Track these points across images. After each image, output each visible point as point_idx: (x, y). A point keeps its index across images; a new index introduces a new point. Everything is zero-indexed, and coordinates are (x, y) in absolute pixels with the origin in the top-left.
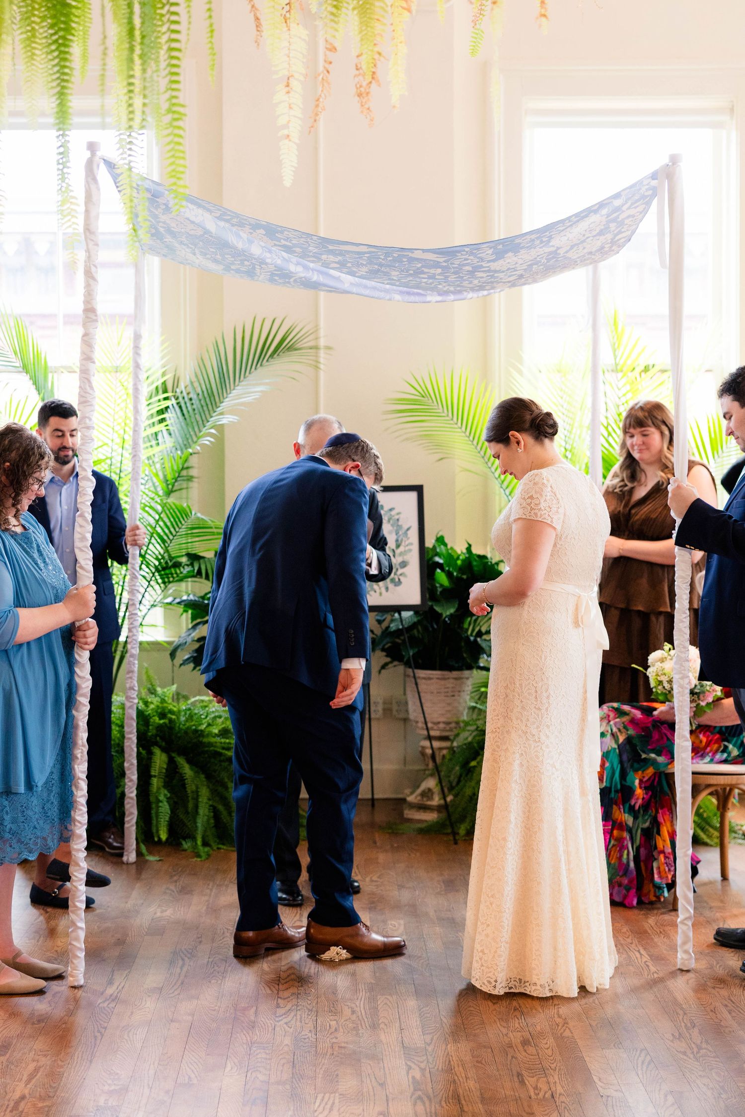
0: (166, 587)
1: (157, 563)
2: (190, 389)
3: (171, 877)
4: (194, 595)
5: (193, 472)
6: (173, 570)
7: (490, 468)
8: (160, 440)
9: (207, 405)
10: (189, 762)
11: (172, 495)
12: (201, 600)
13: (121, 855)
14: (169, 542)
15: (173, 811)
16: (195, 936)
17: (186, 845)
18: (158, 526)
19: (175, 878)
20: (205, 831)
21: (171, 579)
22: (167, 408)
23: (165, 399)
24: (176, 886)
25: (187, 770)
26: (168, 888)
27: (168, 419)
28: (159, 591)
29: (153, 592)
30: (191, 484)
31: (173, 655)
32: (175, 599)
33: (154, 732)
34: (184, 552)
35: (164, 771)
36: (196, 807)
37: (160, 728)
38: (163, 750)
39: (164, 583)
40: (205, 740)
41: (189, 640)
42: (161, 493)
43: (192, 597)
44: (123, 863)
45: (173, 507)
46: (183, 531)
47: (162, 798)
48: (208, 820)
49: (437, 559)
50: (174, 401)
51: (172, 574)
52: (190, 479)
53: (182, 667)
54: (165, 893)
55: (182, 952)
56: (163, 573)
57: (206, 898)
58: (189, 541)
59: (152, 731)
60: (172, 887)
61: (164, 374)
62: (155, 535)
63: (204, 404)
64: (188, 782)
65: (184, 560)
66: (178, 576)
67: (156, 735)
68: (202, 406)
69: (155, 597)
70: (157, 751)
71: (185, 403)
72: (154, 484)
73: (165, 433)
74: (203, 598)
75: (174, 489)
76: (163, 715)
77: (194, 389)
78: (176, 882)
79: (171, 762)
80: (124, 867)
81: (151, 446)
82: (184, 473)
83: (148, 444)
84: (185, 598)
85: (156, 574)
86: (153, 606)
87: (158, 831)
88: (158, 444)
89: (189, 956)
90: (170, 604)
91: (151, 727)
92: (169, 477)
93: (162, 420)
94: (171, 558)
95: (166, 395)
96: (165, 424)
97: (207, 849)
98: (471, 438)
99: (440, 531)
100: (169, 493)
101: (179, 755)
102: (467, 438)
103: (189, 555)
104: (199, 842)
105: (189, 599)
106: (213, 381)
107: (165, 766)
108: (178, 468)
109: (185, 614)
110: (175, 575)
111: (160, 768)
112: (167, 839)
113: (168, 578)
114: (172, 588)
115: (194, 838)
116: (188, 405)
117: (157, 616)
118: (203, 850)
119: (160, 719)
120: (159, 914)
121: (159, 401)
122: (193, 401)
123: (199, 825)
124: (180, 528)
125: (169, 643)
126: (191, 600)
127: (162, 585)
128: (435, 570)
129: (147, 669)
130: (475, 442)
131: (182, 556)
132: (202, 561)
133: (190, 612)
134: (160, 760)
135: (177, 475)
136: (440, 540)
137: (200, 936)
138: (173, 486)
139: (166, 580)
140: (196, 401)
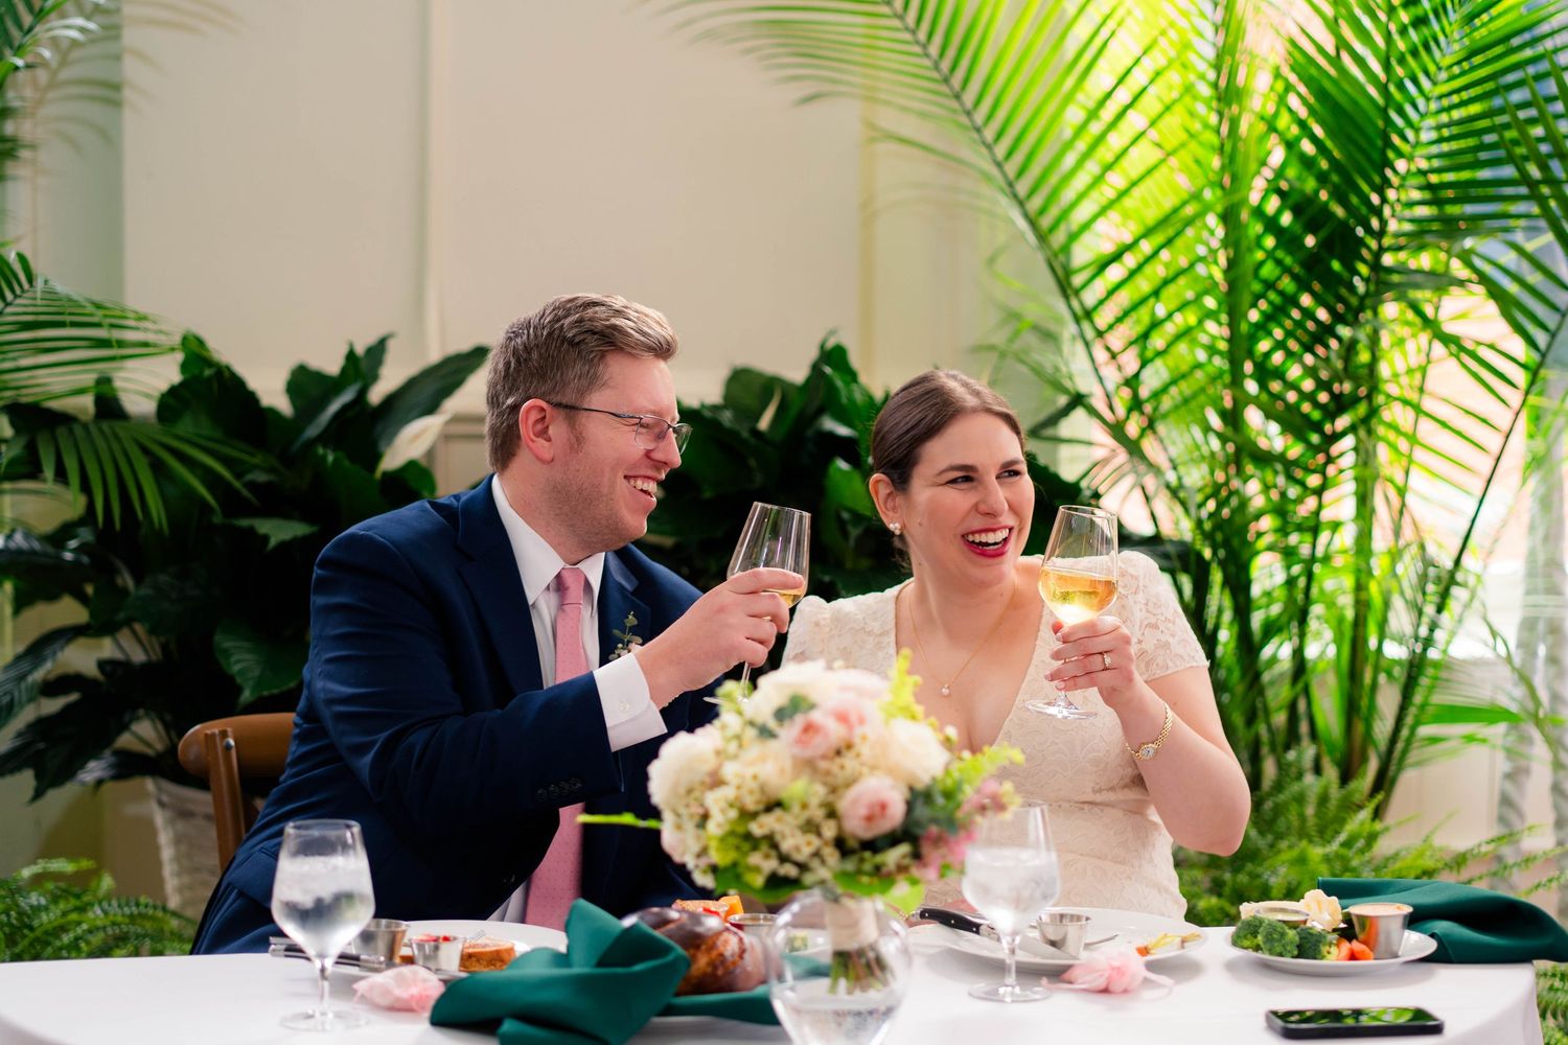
4: (27, 535)
7: (978, 130)
12: (50, 550)
43: (19, 539)
49: (830, 425)
98: (922, 36)
99: (832, 333)
102: (907, 36)
105: (12, 545)
126: (20, 552)
128: (827, 461)
130: (934, 50)
132: (61, 432)
136: (833, 357)
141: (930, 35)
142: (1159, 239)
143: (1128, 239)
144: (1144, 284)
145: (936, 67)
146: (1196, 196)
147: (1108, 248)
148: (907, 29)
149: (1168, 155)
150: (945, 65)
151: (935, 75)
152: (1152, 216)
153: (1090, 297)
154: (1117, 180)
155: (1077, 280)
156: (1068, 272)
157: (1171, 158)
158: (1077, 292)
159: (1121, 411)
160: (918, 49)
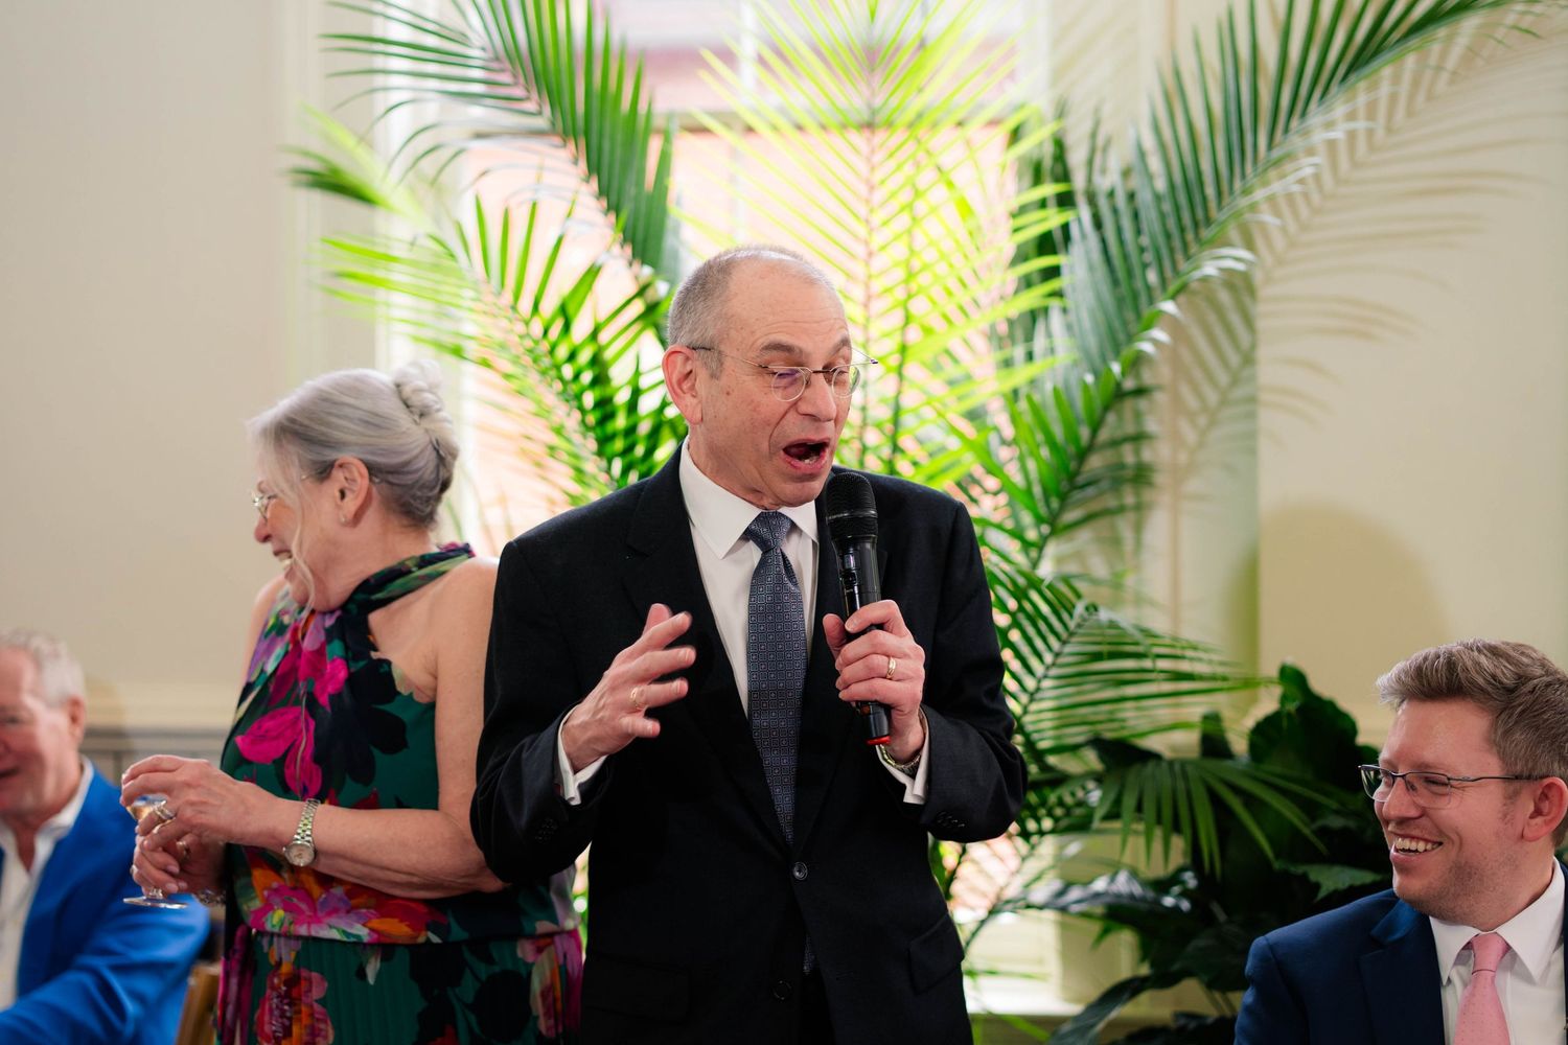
0: (1033, 847)
4: (1134, 874)
8: (1039, 343)
9: (1182, 230)
12: (1150, 894)
27: (1064, 271)
32: (1067, 887)
43: (1123, 884)
63: (1172, 223)
65: (1091, 760)
66: (1067, 814)
68: (1168, 236)
69: (1001, 880)
74: (1162, 886)
81: (1010, 362)
84: (1100, 885)
86: (994, 911)
88: (1030, 356)
93: (1052, 273)
103: (1097, 743)
105: (1114, 889)
108: (1072, 438)
110: (1058, 812)
113: (1038, 820)
114: (1053, 851)
126: (1118, 896)
131: (1077, 747)
139: (1031, 825)
140: (1149, 216)
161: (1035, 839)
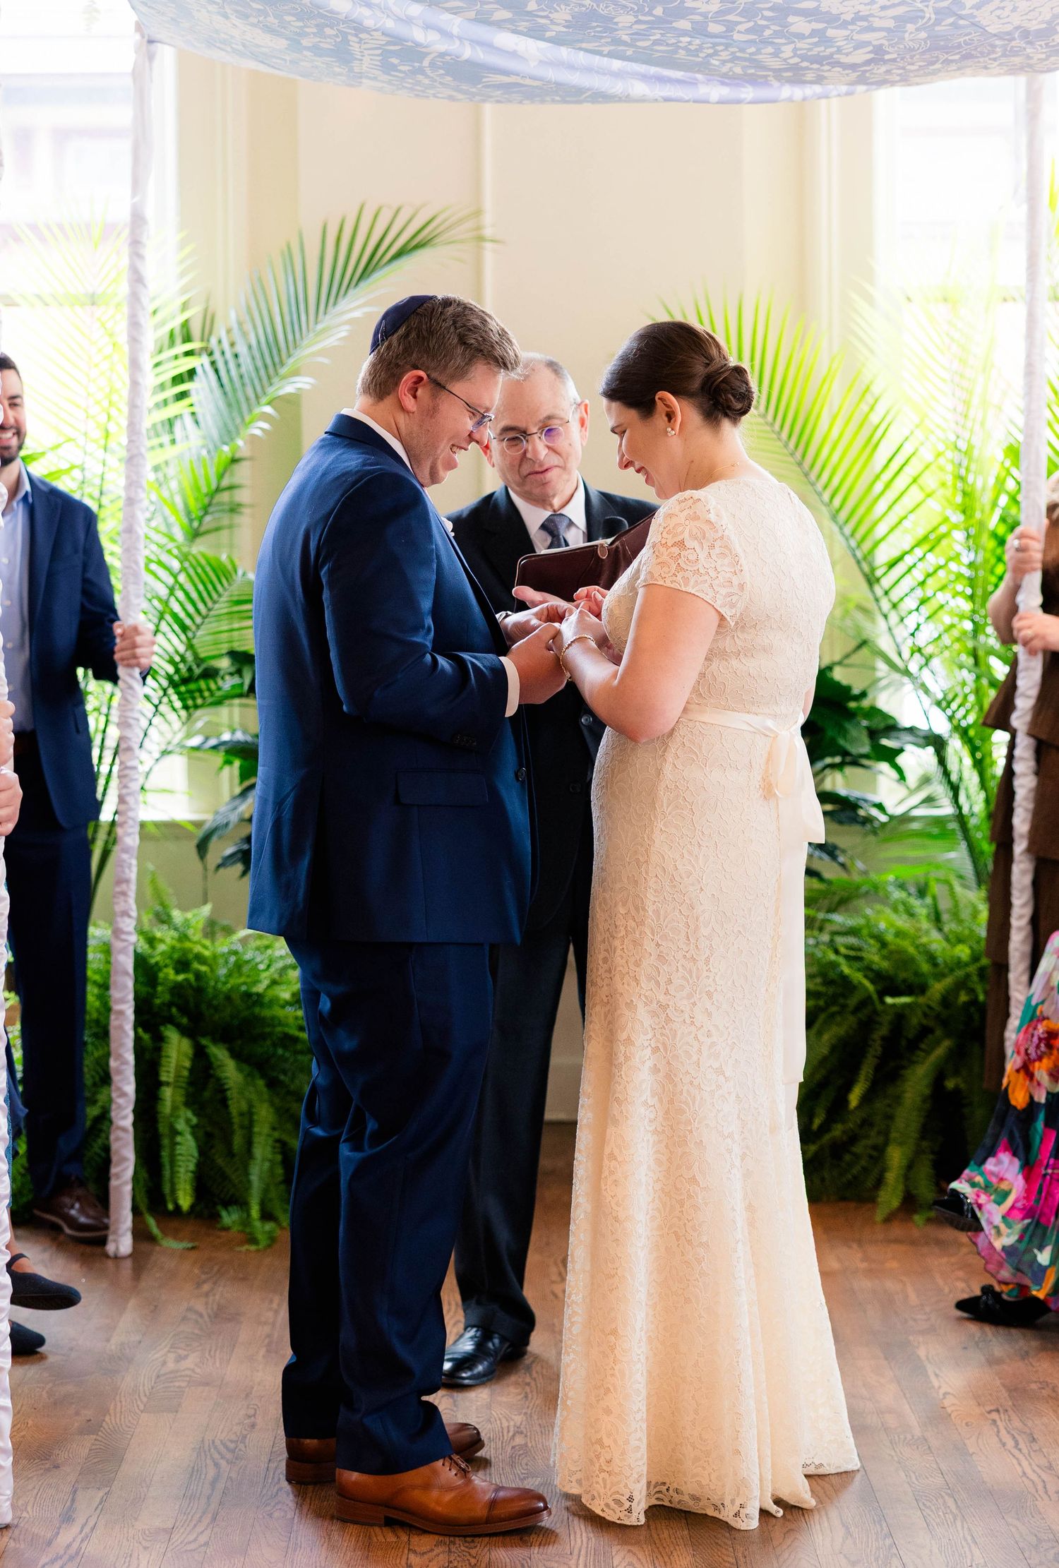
0: (190, 716)
1: (171, 670)
2: (236, 335)
3: (199, 1285)
4: (244, 732)
5: (243, 496)
6: (202, 684)
7: (813, 484)
8: (178, 433)
9: (266, 367)
10: (235, 1055)
11: (199, 540)
13: (103, 1242)
14: (194, 628)
15: (203, 1151)
16: (243, 1412)
17: (229, 1218)
18: (172, 599)
19: (206, 1287)
20: (266, 1191)
21: (199, 701)
22: (192, 373)
23: (188, 353)
24: (207, 1304)
25: (230, 1070)
26: (189, 1309)
27: (193, 393)
28: (177, 724)
29: (165, 727)
30: (238, 519)
31: (202, 847)
32: (207, 739)
33: (167, 997)
34: (225, 648)
35: (186, 1073)
36: (249, 1143)
37: (177, 989)
38: (184, 1032)
39: (186, 707)
40: (266, 1013)
41: (234, 818)
42: (179, 536)
43: (239, 736)
44: (107, 1256)
45: (203, 562)
46: (221, 607)
47: (181, 1125)
48: (271, 1170)
50: (205, 360)
51: (200, 691)
52: (234, 509)
53: (222, 870)
54: (184, 1319)
55: (216, 1448)
56: (183, 689)
57: (267, 1329)
58: (236, 626)
59: (162, 996)
60: (199, 1305)
61: (185, 306)
62: (168, 617)
63: (260, 364)
64: (233, 1094)
65: (224, 664)
66: (212, 694)
67: (170, 1005)
68: (257, 370)
69: (169, 736)
70: (172, 1035)
71: (226, 363)
72: (165, 519)
73: (188, 420)
75: (203, 529)
76: (182, 965)
77: (244, 334)
78: (207, 1295)
79: (200, 1054)
80: (110, 1263)
81: (161, 445)
82: (225, 497)
83: (155, 442)
84: (226, 737)
85: (171, 691)
86: (165, 753)
87: (173, 1191)
88: (173, 442)
89: (229, 1456)
90: (197, 748)
91: (160, 989)
92: (193, 505)
93: (182, 395)
94: (199, 661)
95: (188, 347)
96: (186, 402)
97: (269, 1226)
100: (195, 534)
101: (215, 1041)
102: (768, 428)
103: (233, 654)
104: (255, 1212)
105: (234, 739)
106: (278, 320)
107: (187, 1064)
108: (208, 485)
109: (227, 769)
110: (206, 694)
111: (179, 1067)
112: (192, 1207)
113: (194, 699)
114: (203, 717)
115: (243, 1204)
116: (232, 365)
117: (175, 771)
118: (262, 1229)
119: (177, 972)
120: (171, 1365)
121: (176, 357)
122: (241, 360)
123: (254, 1179)
124: (215, 602)
125: (198, 824)
126: (239, 742)
127: (183, 713)
129: (153, 873)
130: (784, 435)
131: (221, 656)
133: (237, 763)
134: (177, 1050)
135: (206, 501)
137: (251, 1412)
138: (201, 519)
139: (190, 702)
140: (245, 359)
141: (782, 427)
142: (926, 547)
143: (907, 548)
144: (918, 575)
145: (786, 446)
146: (946, 520)
147: (895, 554)
148: (767, 423)
149: (929, 496)
150: (792, 445)
151: (785, 451)
152: (921, 533)
153: (886, 582)
154: (899, 511)
155: (879, 573)
156: (873, 570)
157: (930, 499)
158: (878, 580)
159: (906, 655)
160: (775, 436)
161: (191, 710)
